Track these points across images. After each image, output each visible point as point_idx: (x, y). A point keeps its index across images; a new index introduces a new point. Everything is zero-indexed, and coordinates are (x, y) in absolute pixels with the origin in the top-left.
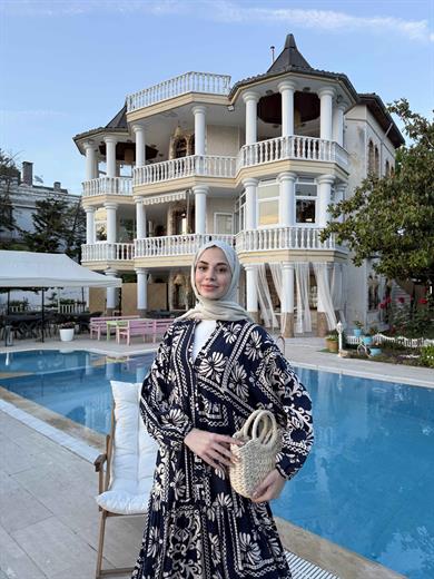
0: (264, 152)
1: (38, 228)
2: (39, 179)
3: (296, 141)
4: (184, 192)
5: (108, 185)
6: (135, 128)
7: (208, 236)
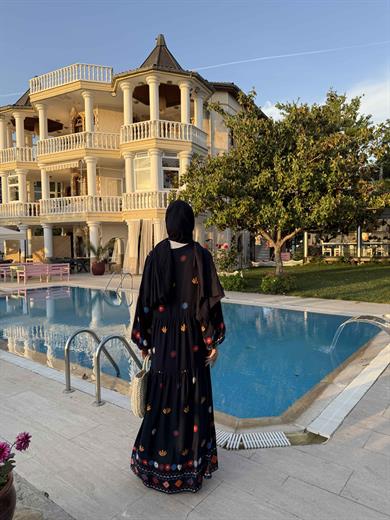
3: (160, 124)
4: (77, 162)
5: (18, 154)
6: (38, 107)
7: (98, 197)
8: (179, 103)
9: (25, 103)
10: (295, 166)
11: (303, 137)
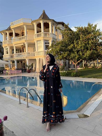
3: (44, 33)
4: (23, 44)
5: (8, 42)
6: (13, 30)
7: (29, 53)
8: (49, 28)
9: (9, 29)
10: (80, 43)
11: (81, 35)
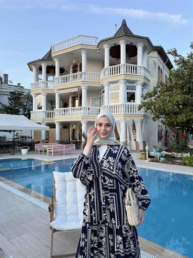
0: (113, 71)
1: (10, 104)
2: (11, 82)
3: (127, 66)
4: (77, 88)
6: (56, 60)
7: (88, 107)
